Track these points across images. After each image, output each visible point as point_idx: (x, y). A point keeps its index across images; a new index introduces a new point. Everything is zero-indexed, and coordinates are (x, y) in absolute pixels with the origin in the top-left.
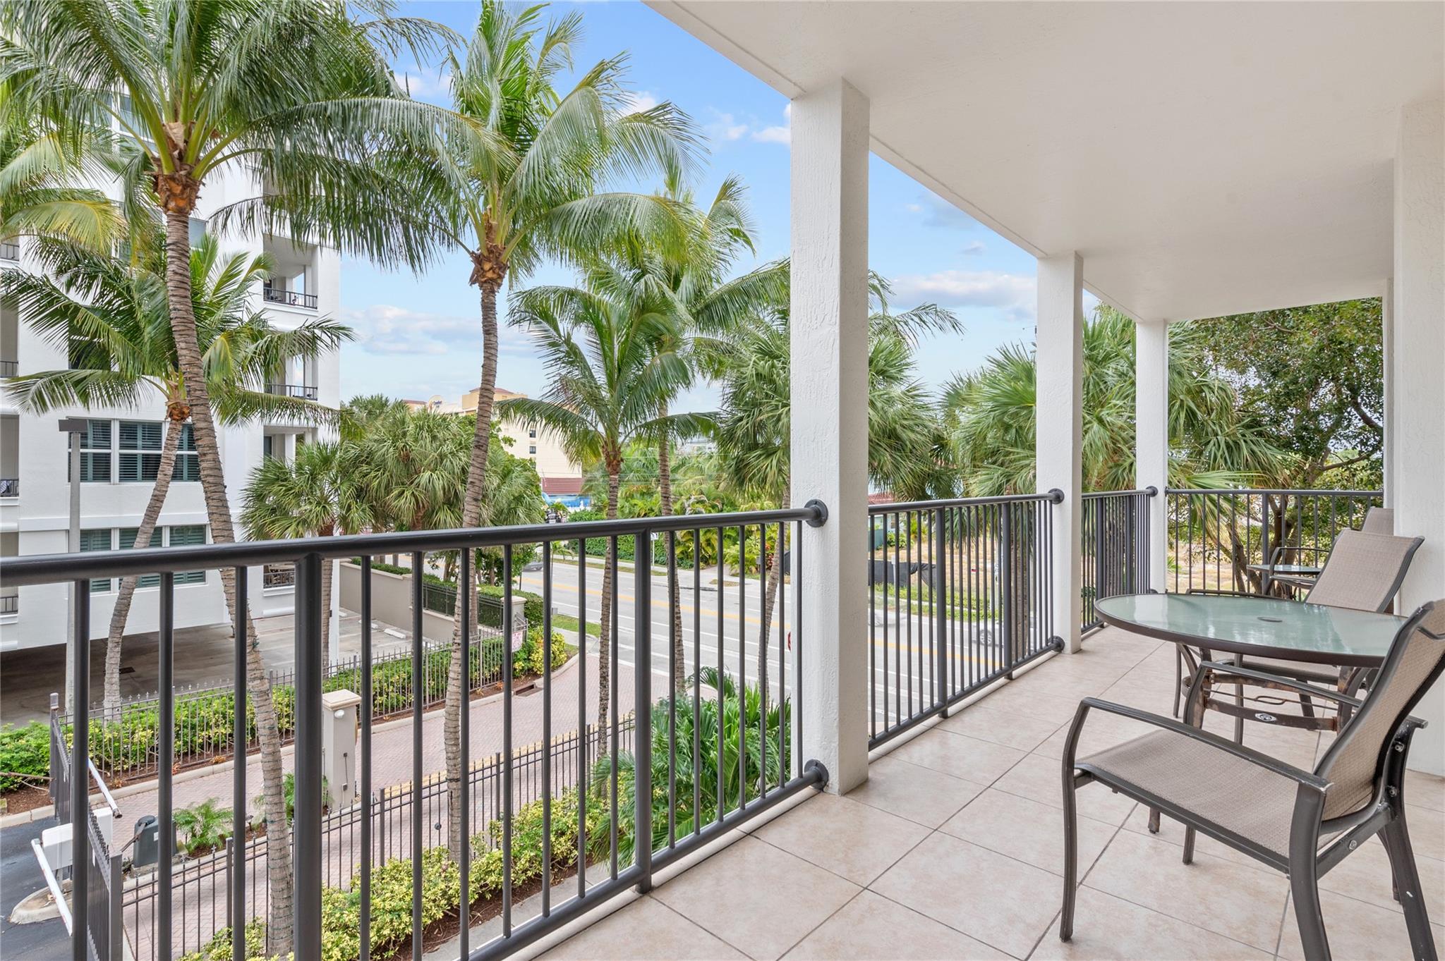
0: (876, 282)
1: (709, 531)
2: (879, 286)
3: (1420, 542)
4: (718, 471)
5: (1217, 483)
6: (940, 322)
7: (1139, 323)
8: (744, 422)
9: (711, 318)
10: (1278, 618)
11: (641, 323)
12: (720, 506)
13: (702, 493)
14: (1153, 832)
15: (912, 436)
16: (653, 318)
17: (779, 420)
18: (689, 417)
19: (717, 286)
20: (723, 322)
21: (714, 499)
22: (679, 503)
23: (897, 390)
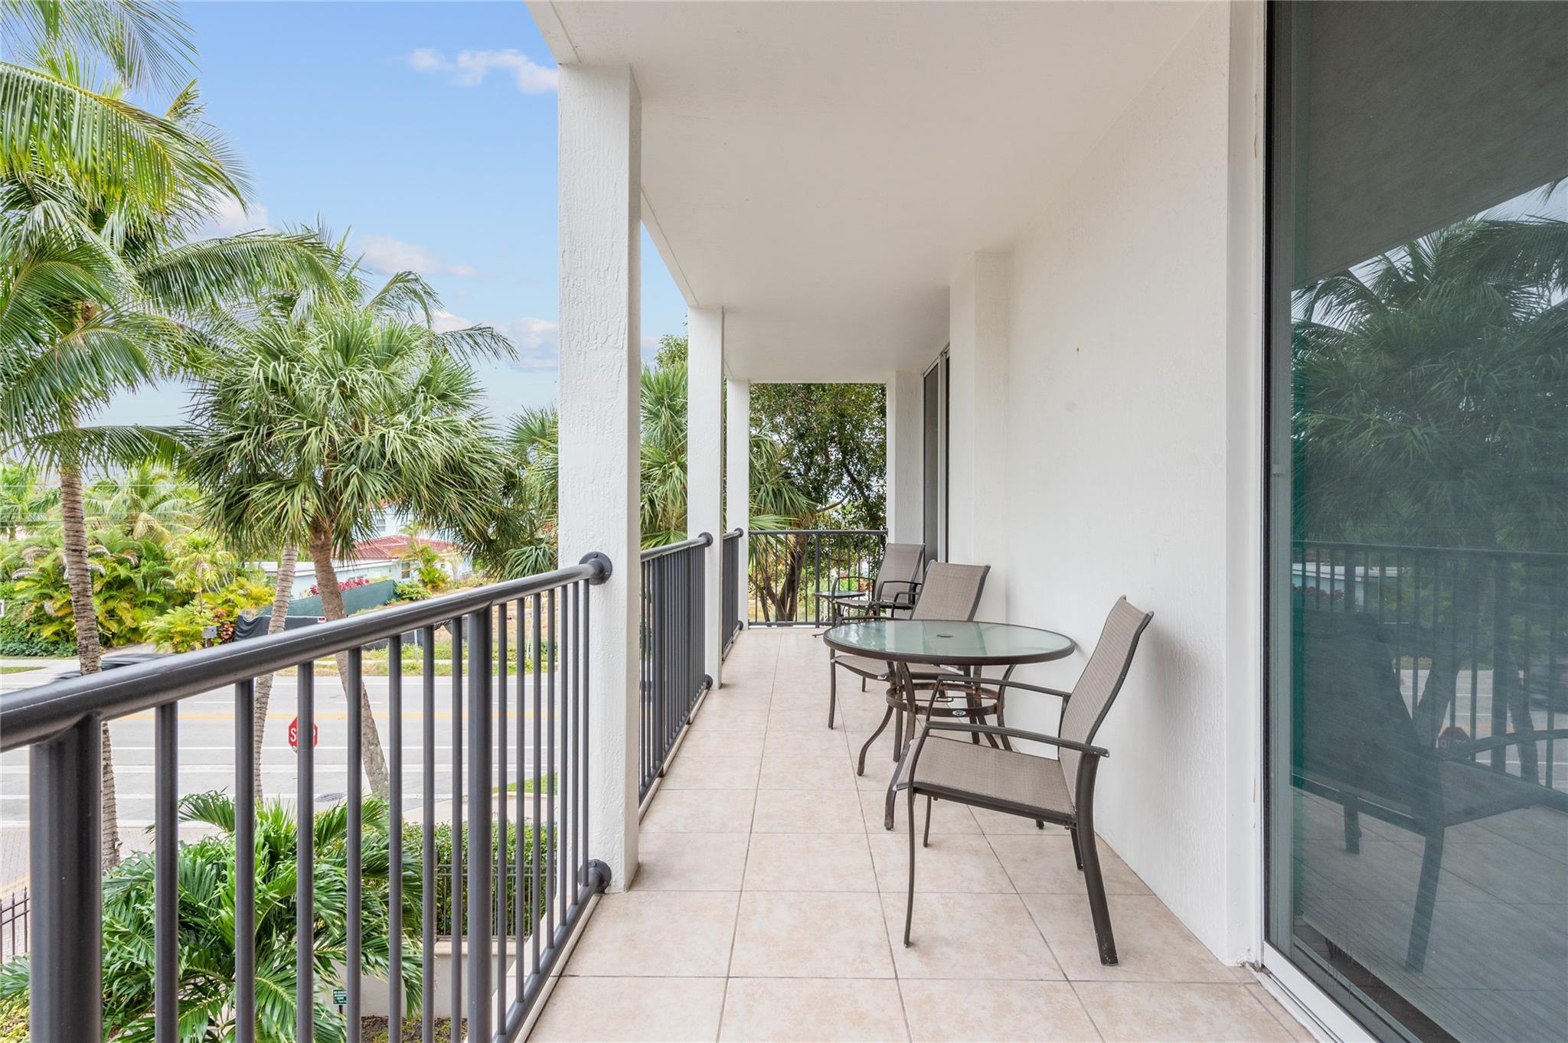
0: (418, 288)
1: (112, 597)
2: (422, 293)
3: (988, 568)
4: (129, 508)
5: (768, 525)
6: (494, 345)
7: (731, 380)
8: (244, 442)
9: (166, 289)
10: (949, 634)
11: (38, 274)
12: (134, 561)
13: (97, 542)
14: (888, 829)
15: (481, 471)
16: (60, 270)
17: (304, 442)
18: (135, 432)
19: (175, 245)
20: (191, 298)
21: (122, 551)
22: (52, 557)
23: (462, 418)
